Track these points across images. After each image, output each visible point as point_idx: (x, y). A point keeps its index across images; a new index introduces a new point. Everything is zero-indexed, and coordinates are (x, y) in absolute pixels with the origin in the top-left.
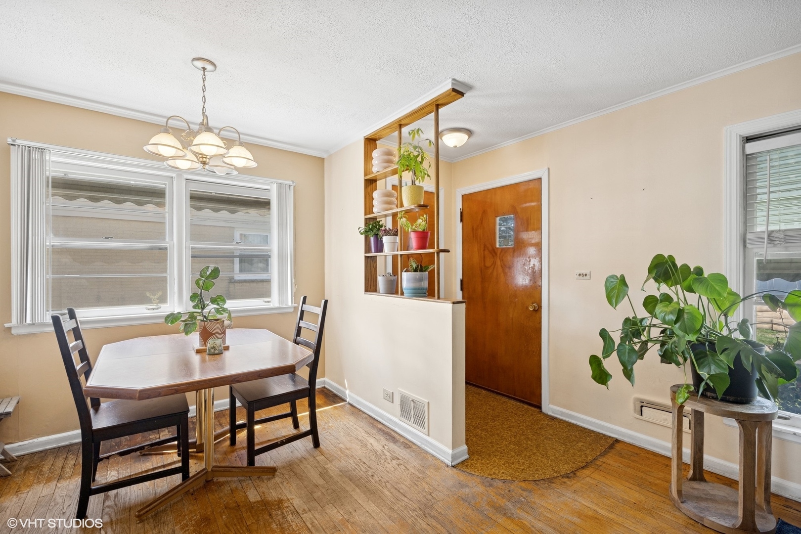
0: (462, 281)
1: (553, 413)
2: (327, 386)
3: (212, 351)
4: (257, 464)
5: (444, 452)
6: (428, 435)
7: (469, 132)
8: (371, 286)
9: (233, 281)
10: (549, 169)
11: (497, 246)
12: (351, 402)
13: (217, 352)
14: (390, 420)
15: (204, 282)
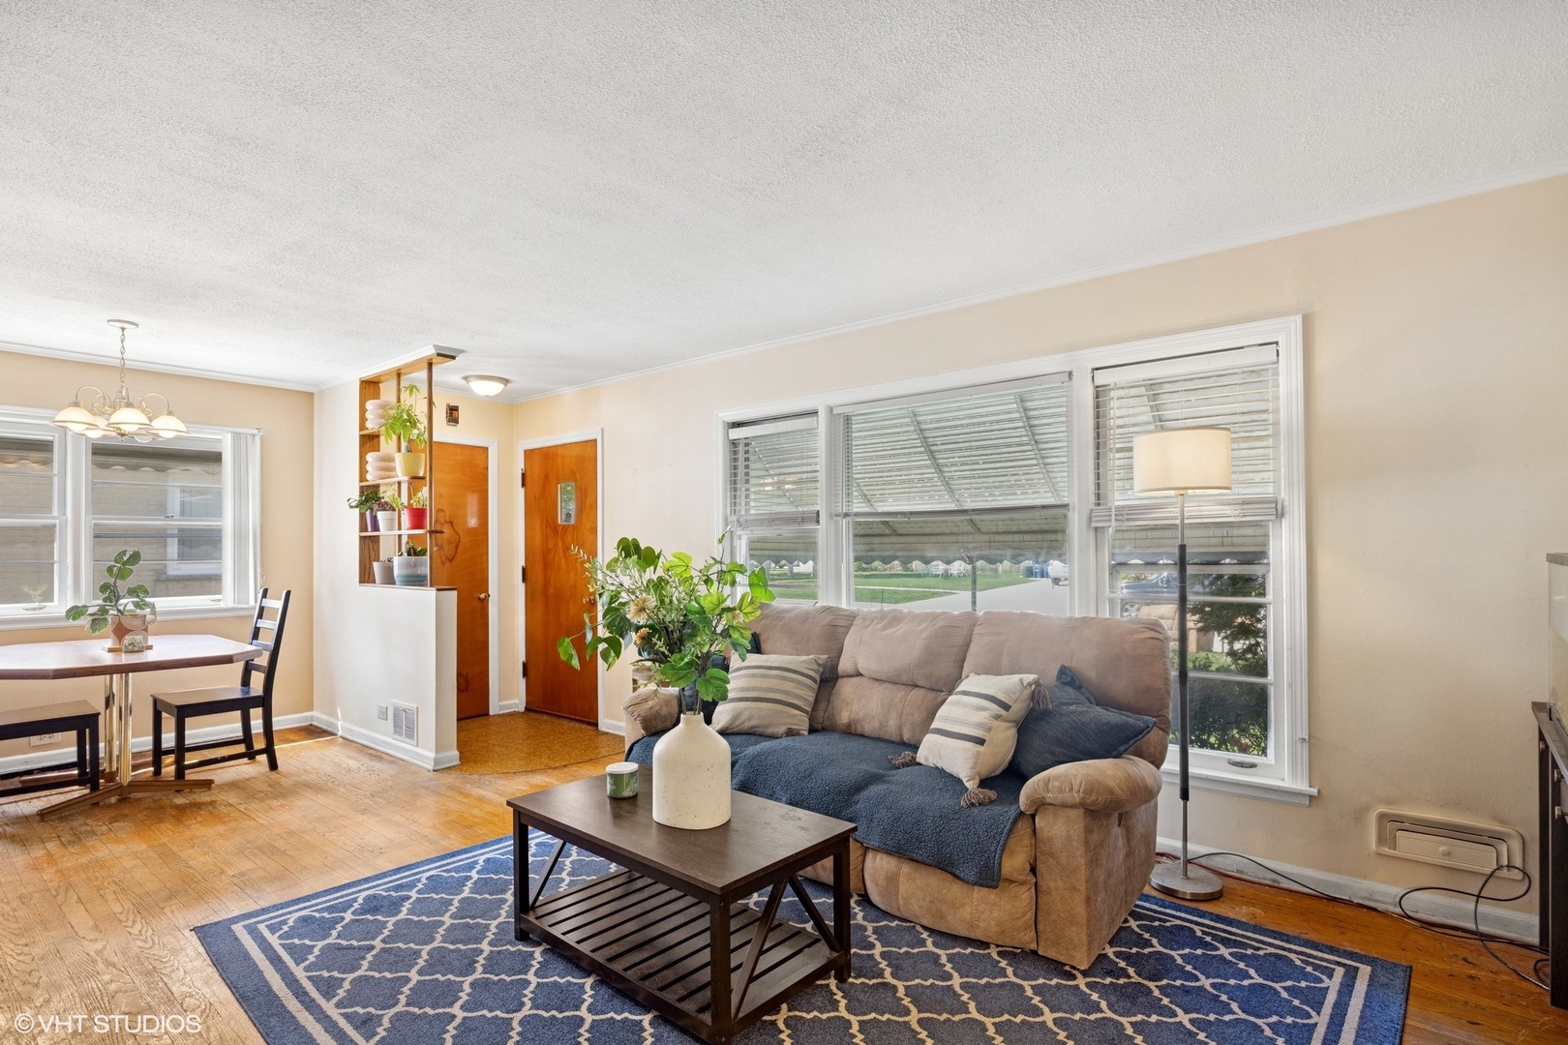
0: (524, 570)
1: (607, 728)
2: (314, 723)
3: (130, 647)
4: (187, 777)
5: (425, 757)
6: (417, 746)
7: (506, 381)
8: (366, 576)
9: (163, 577)
10: (602, 430)
11: (559, 522)
12: (344, 735)
13: (136, 649)
14: (384, 742)
15: (119, 569)
